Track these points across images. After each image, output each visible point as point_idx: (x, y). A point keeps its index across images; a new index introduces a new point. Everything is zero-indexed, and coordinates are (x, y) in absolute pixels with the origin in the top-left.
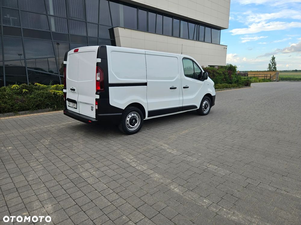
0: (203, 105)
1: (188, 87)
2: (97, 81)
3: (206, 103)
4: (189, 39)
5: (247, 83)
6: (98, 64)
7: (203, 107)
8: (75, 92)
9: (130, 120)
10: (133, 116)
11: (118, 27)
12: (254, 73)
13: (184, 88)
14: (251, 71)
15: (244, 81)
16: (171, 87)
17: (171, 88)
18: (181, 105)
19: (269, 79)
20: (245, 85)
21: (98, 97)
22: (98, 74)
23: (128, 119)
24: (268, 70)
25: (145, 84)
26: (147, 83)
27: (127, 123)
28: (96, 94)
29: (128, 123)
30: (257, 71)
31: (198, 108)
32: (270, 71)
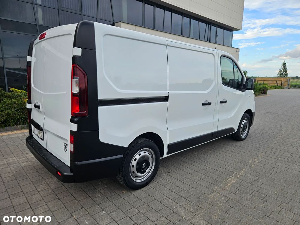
0: (242, 126)
1: (225, 102)
2: (73, 95)
3: (245, 123)
4: (199, 39)
5: (264, 91)
6: (75, 58)
7: (241, 130)
8: (41, 112)
9: (138, 164)
10: (144, 157)
11: (120, 22)
12: (263, 79)
13: (221, 102)
14: (259, 77)
15: (261, 88)
16: (204, 102)
17: (203, 104)
18: (215, 130)
19: (280, 86)
20: (262, 92)
21: (74, 127)
22: (75, 80)
23: (134, 163)
24: (279, 76)
25: (166, 99)
26: (168, 97)
27: (132, 171)
28: (72, 121)
29: (134, 169)
30: (266, 77)
31: (235, 131)
32: (281, 77)
